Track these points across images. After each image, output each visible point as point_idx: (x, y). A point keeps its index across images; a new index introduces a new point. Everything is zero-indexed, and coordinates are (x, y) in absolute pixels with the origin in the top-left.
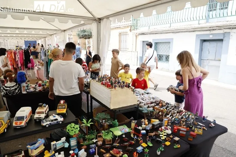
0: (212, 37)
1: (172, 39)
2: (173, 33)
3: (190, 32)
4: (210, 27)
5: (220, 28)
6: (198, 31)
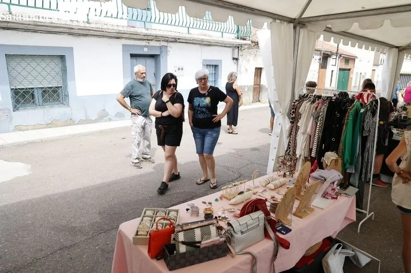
0: (147, 51)
1: (71, 49)
2: (70, 34)
3: (111, 37)
4: (144, 35)
5: (157, 38)
6: (126, 38)
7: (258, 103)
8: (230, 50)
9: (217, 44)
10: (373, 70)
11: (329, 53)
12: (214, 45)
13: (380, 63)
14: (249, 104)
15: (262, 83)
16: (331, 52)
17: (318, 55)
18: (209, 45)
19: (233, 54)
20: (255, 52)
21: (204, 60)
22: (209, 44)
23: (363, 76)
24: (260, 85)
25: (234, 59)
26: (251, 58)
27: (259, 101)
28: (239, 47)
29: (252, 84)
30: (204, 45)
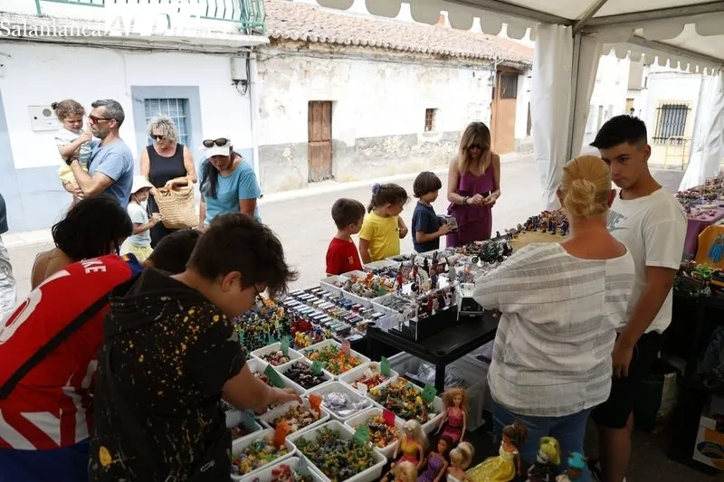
7: (330, 181)
8: (224, 60)
9: (176, 46)
10: (628, 100)
11: (517, 65)
12: (164, 50)
13: (643, 85)
14: (301, 186)
15: (335, 136)
16: (519, 62)
17: (486, 69)
18: (151, 49)
19: (233, 69)
20: (304, 64)
21: (133, 88)
22: (147, 47)
23: (606, 112)
24: (330, 140)
25: (236, 82)
26: (294, 79)
27: (333, 177)
28: (247, 53)
29: (305, 139)
30: (132, 49)
